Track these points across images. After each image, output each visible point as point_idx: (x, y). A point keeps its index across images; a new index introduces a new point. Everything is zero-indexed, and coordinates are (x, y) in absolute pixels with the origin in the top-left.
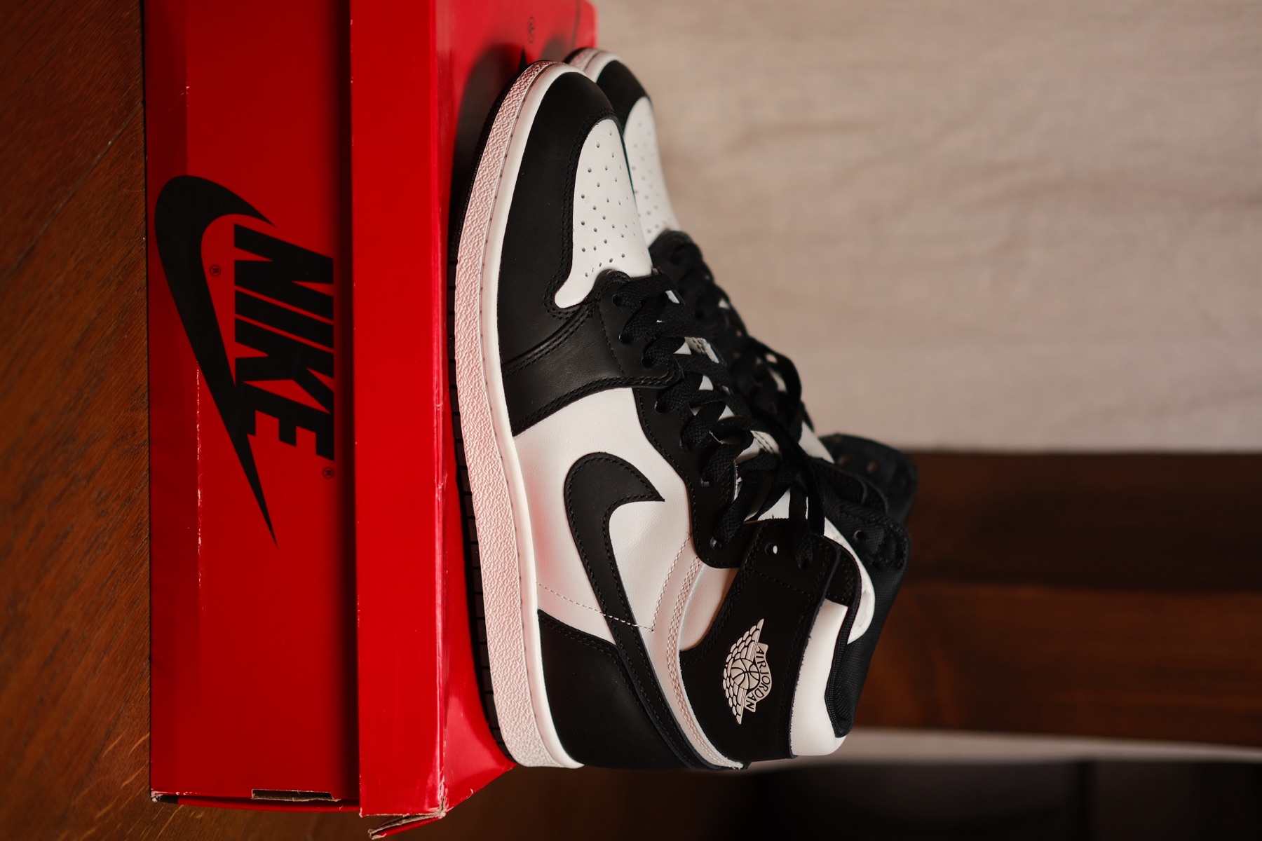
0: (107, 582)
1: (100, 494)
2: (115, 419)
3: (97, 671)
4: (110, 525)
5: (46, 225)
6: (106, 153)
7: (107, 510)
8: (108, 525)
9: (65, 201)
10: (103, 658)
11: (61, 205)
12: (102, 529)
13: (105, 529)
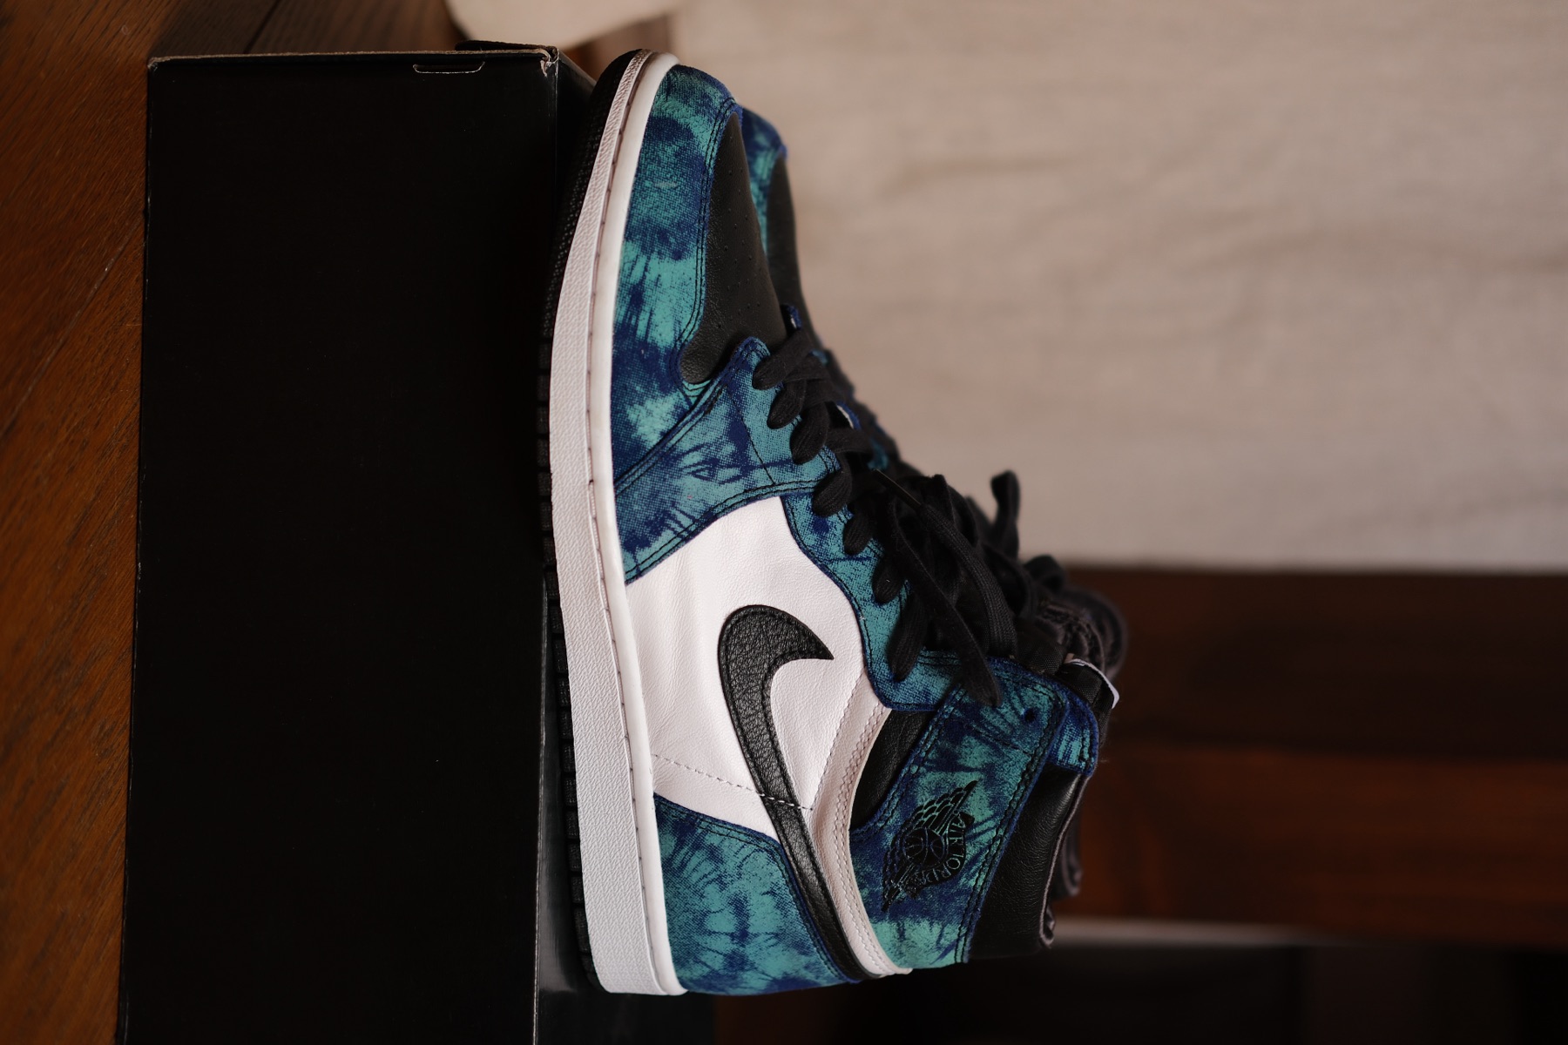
0: (112, 840)
1: (102, 727)
2: (119, 627)
3: (101, 959)
4: (116, 765)
5: (30, 389)
6: (103, 281)
7: (112, 747)
8: (112, 766)
9: (54, 352)
10: (108, 940)
11: (49, 359)
12: (105, 773)
13: (109, 772)
